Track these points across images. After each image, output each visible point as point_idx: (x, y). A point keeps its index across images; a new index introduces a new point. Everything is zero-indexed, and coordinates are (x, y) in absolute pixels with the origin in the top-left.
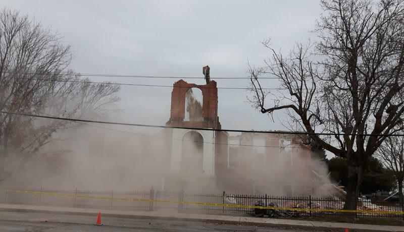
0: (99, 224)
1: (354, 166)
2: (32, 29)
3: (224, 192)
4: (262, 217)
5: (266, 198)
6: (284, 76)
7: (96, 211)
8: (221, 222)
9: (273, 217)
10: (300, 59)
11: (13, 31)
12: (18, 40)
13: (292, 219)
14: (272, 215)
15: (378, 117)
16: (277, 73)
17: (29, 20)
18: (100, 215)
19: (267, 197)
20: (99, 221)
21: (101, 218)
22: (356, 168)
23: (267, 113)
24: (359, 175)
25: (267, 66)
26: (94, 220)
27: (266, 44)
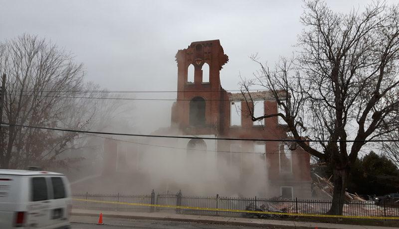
0: (100, 223)
1: (338, 170)
2: (48, 51)
3: (218, 195)
4: (253, 218)
5: (256, 201)
6: (271, 87)
7: (98, 212)
8: (211, 222)
9: (263, 218)
10: (285, 71)
11: (33, 53)
12: (36, 60)
13: (280, 220)
14: (261, 216)
15: (361, 122)
16: (265, 84)
17: (46, 42)
18: (101, 216)
19: (257, 199)
20: (101, 221)
21: (103, 218)
22: (340, 172)
23: (257, 121)
24: (343, 178)
25: (255, 78)
26: (97, 220)
27: (253, 58)
